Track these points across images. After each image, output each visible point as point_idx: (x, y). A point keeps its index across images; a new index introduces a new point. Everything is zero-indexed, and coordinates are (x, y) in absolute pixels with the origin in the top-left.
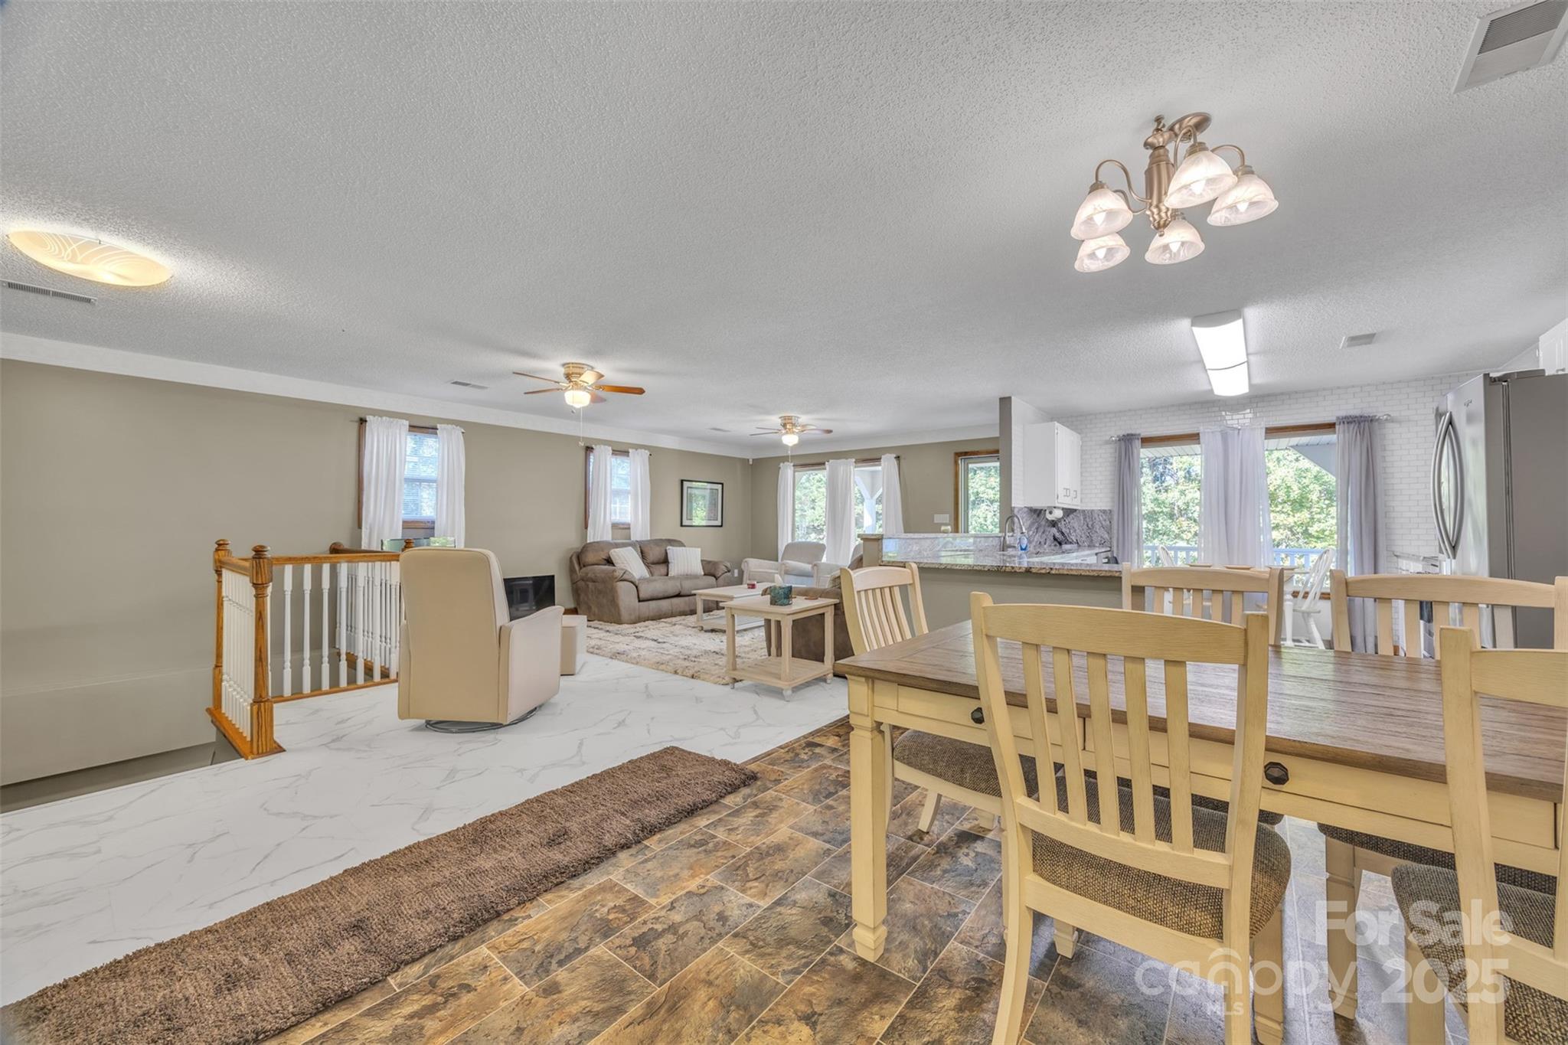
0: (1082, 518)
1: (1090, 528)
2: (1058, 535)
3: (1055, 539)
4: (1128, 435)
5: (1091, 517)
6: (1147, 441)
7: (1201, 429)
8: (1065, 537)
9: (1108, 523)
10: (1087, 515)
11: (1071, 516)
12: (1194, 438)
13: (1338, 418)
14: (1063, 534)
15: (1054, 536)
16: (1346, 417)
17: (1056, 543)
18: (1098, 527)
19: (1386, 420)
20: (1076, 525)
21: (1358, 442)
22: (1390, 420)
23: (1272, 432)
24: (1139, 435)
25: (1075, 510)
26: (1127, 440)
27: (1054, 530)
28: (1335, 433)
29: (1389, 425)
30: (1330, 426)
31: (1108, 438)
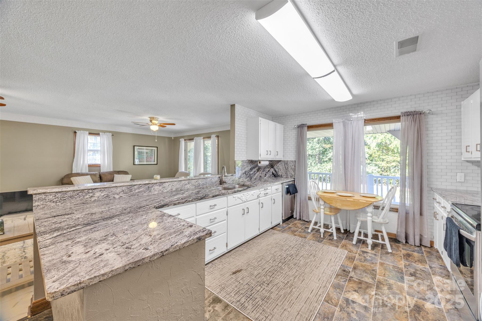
0: (283, 164)
1: (287, 169)
2: (274, 172)
3: (273, 174)
4: (302, 125)
5: (287, 164)
6: (310, 127)
7: (334, 121)
8: (277, 173)
9: (294, 167)
10: (286, 163)
11: (279, 163)
12: (330, 126)
13: (402, 113)
14: (276, 171)
15: (272, 172)
16: (406, 112)
17: (273, 175)
18: (290, 169)
19: (429, 113)
20: (281, 167)
21: (413, 126)
22: (431, 113)
23: (368, 122)
24: (306, 124)
25: (281, 161)
26: (301, 127)
27: (272, 170)
28: (400, 121)
29: (430, 116)
30: (397, 118)
31: (293, 126)
